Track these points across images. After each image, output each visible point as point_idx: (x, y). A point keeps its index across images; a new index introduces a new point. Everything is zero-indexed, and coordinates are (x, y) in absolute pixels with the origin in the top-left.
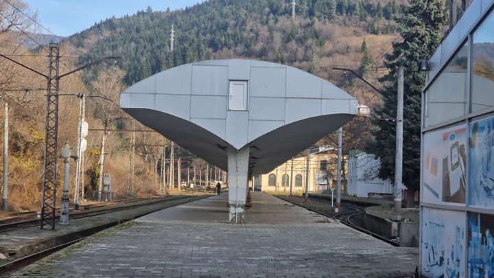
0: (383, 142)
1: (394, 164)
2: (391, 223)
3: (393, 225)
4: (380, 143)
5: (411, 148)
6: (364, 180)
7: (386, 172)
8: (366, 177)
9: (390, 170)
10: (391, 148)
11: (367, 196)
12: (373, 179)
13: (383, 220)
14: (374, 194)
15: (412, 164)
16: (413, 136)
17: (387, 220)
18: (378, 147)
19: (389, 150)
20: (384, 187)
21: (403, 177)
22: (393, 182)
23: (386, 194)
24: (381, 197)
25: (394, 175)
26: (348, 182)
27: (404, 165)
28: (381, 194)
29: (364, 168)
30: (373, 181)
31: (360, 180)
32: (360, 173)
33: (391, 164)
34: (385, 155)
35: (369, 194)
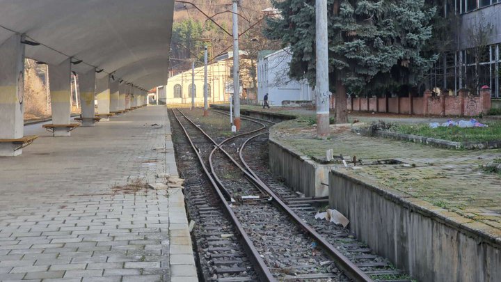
0: (293, 17)
1: (313, 53)
2: (313, 169)
3: (317, 172)
4: (288, 21)
5: (339, 25)
6: (276, 85)
7: (302, 68)
8: (278, 82)
9: (306, 63)
10: (307, 26)
11: (281, 105)
12: (287, 83)
13: (298, 157)
14: (289, 102)
15: (342, 51)
16: (343, 5)
17: (304, 158)
18: (286, 26)
19: (305, 31)
20: (301, 93)
21: (329, 74)
22: (313, 82)
23: (305, 102)
24: (297, 105)
25: (314, 70)
26: (259, 89)
27: (331, 54)
28: (298, 102)
29: (276, 70)
30: (287, 87)
31: (271, 85)
32: (271, 77)
33: (308, 53)
34: (298, 39)
35: (283, 102)
